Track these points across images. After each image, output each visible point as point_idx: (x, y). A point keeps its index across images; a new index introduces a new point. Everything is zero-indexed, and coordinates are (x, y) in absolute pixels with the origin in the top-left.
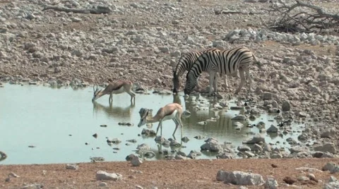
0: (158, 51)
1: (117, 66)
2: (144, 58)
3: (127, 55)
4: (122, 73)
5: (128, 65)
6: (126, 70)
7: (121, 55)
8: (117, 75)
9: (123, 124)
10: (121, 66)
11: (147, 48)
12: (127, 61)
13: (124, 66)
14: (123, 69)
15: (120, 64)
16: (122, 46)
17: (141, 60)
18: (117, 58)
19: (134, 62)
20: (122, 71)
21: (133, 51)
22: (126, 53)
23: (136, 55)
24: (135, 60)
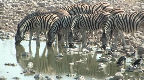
0: (37, 5)
1: (3, 17)
2: (26, 11)
3: (11, 8)
4: (7, 24)
5: (12, 17)
6: (11, 21)
7: (6, 8)
8: (4, 25)
9: (8, 65)
10: (7, 18)
11: (28, 3)
12: (12, 13)
13: (9, 18)
14: (8, 20)
15: (6, 16)
16: (7, 2)
17: (24, 13)
18: (3, 11)
19: (18, 14)
20: (7, 21)
21: (16, 6)
22: (11, 7)
23: (19, 9)
24: (18, 13)
